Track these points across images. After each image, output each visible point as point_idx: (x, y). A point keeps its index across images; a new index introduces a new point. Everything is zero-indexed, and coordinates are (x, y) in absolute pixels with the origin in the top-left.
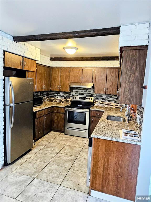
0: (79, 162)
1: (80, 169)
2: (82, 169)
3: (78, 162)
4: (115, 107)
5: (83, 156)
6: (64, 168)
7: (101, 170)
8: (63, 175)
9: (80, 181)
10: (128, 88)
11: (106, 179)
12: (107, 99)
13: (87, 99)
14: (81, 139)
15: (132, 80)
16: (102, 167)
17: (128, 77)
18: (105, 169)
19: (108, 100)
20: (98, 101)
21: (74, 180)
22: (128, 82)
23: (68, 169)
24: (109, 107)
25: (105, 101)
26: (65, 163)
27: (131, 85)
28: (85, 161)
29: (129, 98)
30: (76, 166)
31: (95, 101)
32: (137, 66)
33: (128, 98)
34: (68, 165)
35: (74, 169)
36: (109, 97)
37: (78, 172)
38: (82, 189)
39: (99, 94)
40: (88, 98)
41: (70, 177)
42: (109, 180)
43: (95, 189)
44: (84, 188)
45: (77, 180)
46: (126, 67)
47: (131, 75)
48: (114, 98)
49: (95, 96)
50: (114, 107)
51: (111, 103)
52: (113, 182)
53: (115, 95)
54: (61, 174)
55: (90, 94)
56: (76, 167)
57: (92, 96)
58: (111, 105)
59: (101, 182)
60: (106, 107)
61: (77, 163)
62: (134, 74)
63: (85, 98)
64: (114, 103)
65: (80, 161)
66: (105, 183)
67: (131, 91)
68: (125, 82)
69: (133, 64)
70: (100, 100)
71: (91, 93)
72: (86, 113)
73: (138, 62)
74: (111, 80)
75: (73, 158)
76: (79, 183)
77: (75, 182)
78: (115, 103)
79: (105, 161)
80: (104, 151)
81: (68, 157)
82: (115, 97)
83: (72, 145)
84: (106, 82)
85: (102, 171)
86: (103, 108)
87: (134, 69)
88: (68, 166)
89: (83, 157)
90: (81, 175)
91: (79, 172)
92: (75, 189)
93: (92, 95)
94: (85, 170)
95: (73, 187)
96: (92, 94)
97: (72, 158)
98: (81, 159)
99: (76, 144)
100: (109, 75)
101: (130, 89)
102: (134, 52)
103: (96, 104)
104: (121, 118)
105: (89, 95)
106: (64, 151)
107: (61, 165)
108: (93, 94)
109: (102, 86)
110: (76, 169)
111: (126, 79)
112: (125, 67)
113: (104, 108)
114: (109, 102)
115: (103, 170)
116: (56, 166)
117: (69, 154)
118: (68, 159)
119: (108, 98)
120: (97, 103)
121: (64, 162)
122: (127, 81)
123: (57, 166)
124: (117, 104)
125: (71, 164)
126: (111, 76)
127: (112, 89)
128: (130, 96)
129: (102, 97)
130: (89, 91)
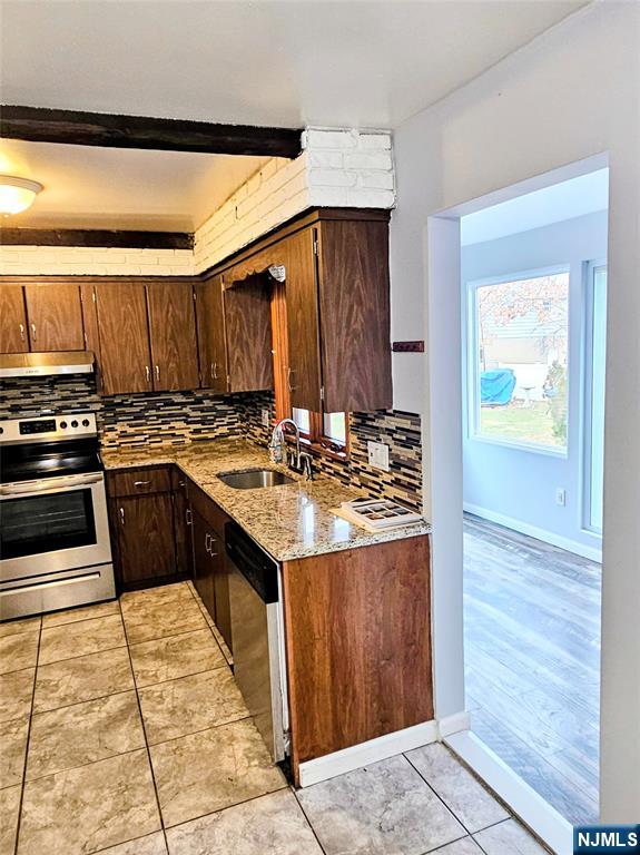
0: (159, 703)
1: (188, 723)
2: (194, 721)
3: (159, 707)
4: (193, 440)
5: (155, 675)
6: (119, 759)
7: (323, 672)
8: (139, 785)
9: (227, 765)
10: (349, 354)
11: (345, 694)
12: (154, 412)
13: (64, 425)
14: (84, 613)
15: (358, 326)
16: (328, 661)
17: (345, 316)
18: (339, 660)
19: (159, 417)
20: (116, 427)
21: (203, 778)
22: (347, 335)
23: (140, 752)
24: (167, 443)
25: (146, 424)
26: (106, 738)
27: (355, 342)
28: (180, 687)
29: (355, 389)
30: (163, 725)
31: (101, 431)
32: (365, 279)
33: (352, 388)
34: (125, 738)
35: (161, 739)
36: (160, 401)
37: (189, 739)
38: (256, 787)
39: (114, 396)
40: (69, 419)
41: (175, 777)
42: (354, 692)
43: (312, 754)
44: (260, 782)
45: (210, 771)
46: (336, 282)
47: (351, 307)
48: (183, 405)
49: (98, 407)
50: (188, 441)
51: (172, 425)
52: (367, 692)
53: (184, 393)
54: (125, 787)
55: (73, 403)
56: (167, 727)
57: (84, 410)
58: (173, 435)
59: (330, 717)
60: (153, 445)
61: (153, 711)
62: (360, 303)
63: (54, 421)
64: (183, 425)
65: (161, 697)
66: (344, 711)
67: (357, 364)
68: (339, 334)
69: (353, 269)
70: (125, 423)
71: (76, 398)
72: (89, 490)
73: (367, 263)
74: (169, 331)
75: (123, 702)
76: (227, 774)
77: (213, 781)
78: (188, 423)
79: (335, 629)
80: (326, 598)
81: (97, 709)
82: (184, 400)
83: (69, 655)
84: (146, 339)
85: (328, 673)
86: (143, 455)
87: (358, 287)
88: (127, 742)
89: (162, 679)
90: (210, 746)
91: (193, 736)
92: (233, 801)
93: (83, 405)
94: (207, 719)
95: (221, 801)
96: (81, 400)
97: (115, 704)
98: (159, 689)
99: (83, 640)
100: (159, 311)
101: (354, 357)
102: (353, 227)
103: (107, 444)
104: (265, 473)
105: (70, 408)
106: (56, 695)
107: (94, 758)
108: (88, 399)
109: (133, 360)
110: (171, 734)
111: (339, 322)
112: (333, 282)
113: (146, 452)
114: (163, 423)
115: (332, 666)
116: (75, 774)
117: (85, 695)
118: (104, 715)
119: (158, 409)
120: (111, 435)
121: (96, 736)
122: (344, 332)
123: (81, 770)
124: (199, 426)
125: (137, 727)
126: (164, 313)
127: (178, 366)
128: (357, 382)
129: (131, 405)
130: (64, 386)
